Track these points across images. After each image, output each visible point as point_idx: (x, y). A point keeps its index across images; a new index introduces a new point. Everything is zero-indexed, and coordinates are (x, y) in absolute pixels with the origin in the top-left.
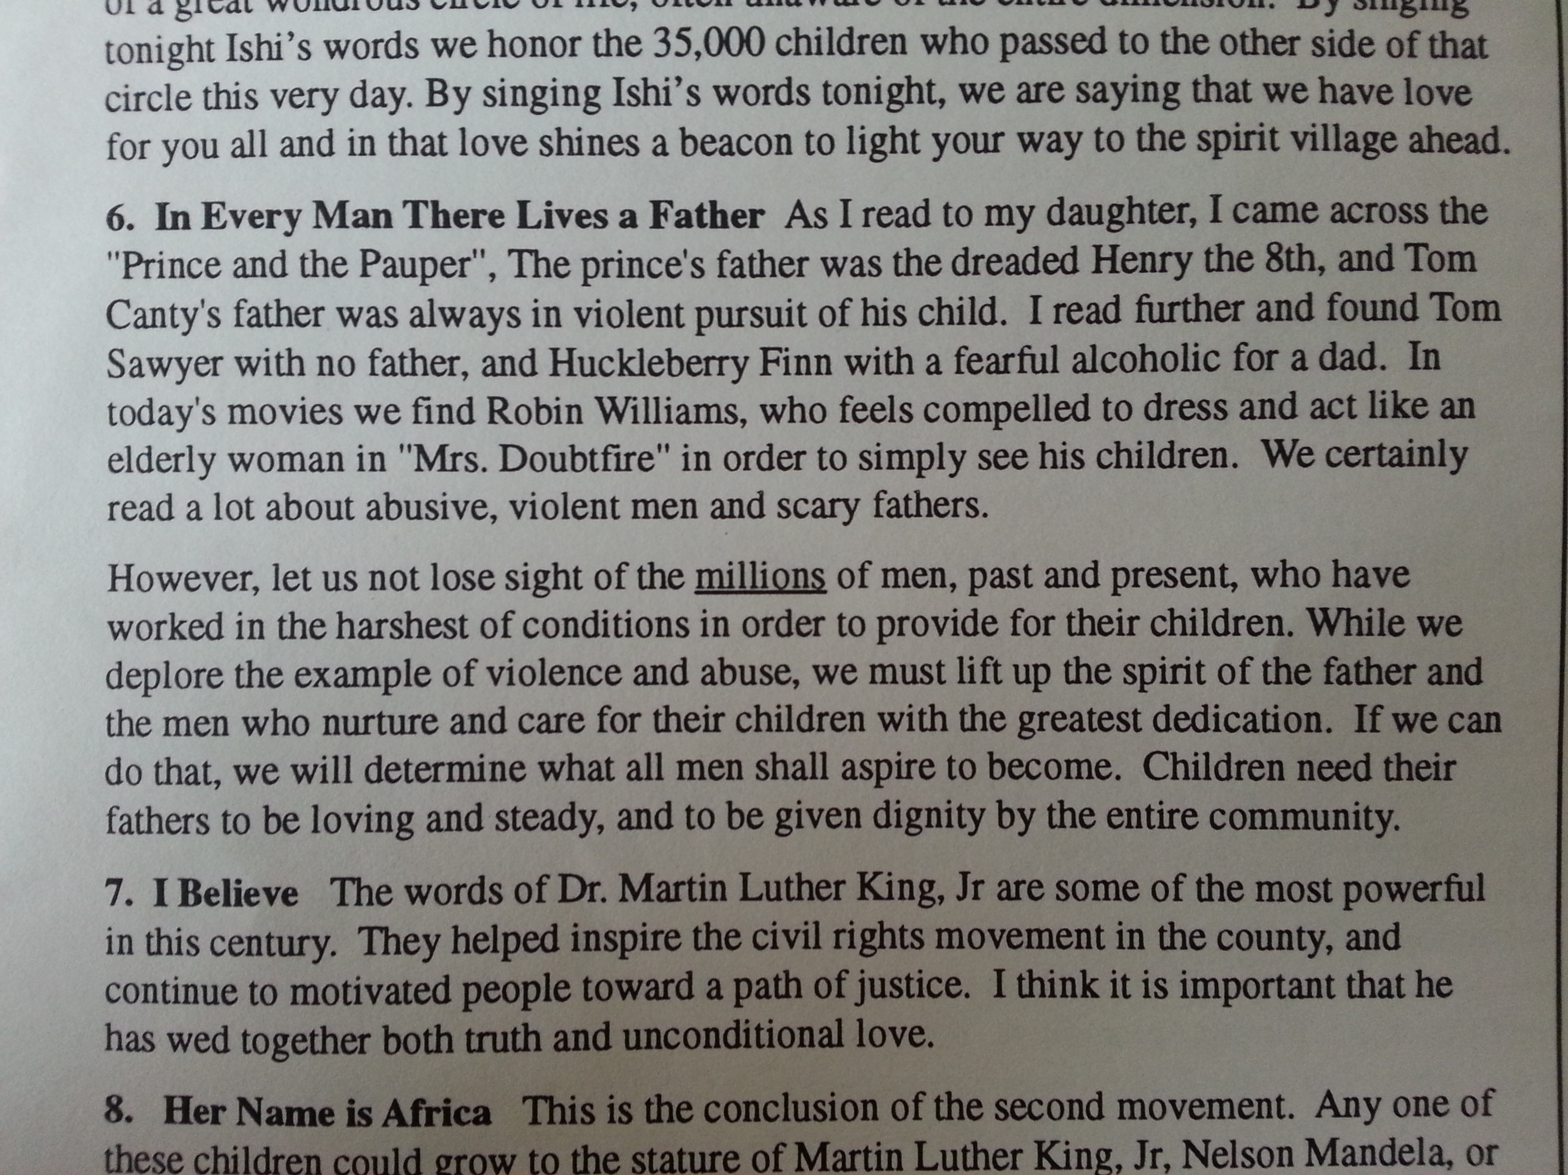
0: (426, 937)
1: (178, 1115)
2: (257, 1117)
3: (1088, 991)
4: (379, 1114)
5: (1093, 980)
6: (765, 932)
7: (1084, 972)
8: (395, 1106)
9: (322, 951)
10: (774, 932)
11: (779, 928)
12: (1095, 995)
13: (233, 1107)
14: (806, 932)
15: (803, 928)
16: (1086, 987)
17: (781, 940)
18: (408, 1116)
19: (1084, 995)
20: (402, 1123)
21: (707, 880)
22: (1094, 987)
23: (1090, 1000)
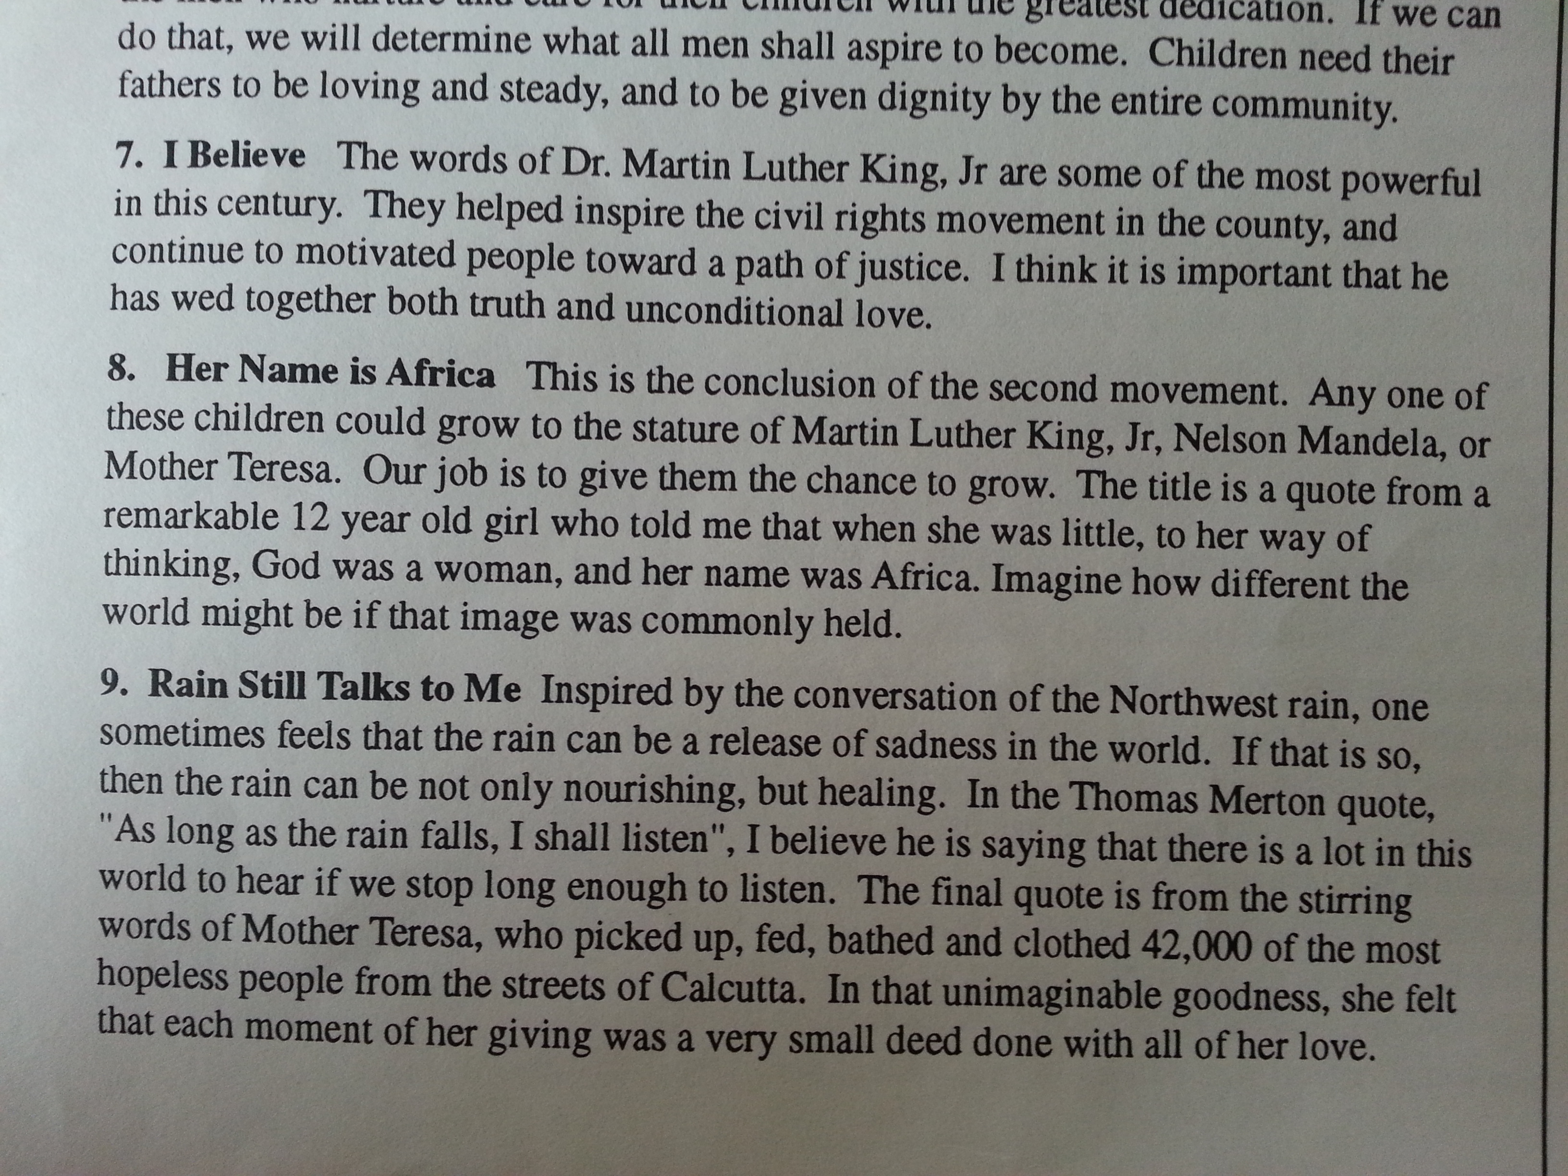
0: (431, 202)
1: (180, 373)
2: (259, 373)
3: (1086, 275)
4: (383, 373)
5: (1091, 265)
6: (768, 212)
7: (1083, 258)
8: (399, 365)
9: (327, 211)
10: (777, 212)
11: (782, 208)
12: (1092, 280)
13: (236, 363)
14: (808, 213)
15: (806, 208)
16: (1084, 272)
17: (784, 219)
18: (412, 375)
19: (1082, 280)
20: (406, 382)
21: (711, 158)
22: (1092, 272)
23: (1088, 285)
